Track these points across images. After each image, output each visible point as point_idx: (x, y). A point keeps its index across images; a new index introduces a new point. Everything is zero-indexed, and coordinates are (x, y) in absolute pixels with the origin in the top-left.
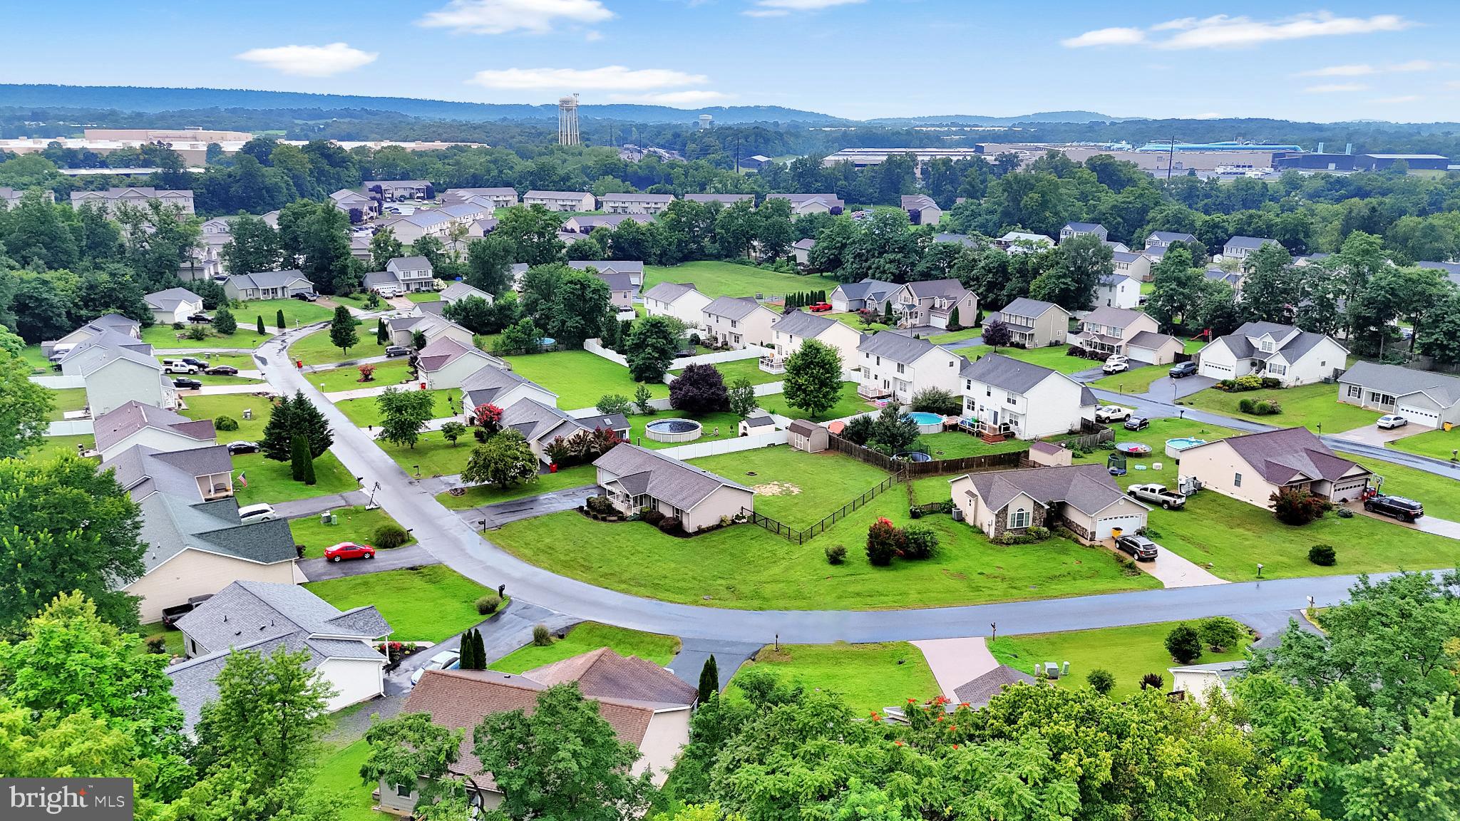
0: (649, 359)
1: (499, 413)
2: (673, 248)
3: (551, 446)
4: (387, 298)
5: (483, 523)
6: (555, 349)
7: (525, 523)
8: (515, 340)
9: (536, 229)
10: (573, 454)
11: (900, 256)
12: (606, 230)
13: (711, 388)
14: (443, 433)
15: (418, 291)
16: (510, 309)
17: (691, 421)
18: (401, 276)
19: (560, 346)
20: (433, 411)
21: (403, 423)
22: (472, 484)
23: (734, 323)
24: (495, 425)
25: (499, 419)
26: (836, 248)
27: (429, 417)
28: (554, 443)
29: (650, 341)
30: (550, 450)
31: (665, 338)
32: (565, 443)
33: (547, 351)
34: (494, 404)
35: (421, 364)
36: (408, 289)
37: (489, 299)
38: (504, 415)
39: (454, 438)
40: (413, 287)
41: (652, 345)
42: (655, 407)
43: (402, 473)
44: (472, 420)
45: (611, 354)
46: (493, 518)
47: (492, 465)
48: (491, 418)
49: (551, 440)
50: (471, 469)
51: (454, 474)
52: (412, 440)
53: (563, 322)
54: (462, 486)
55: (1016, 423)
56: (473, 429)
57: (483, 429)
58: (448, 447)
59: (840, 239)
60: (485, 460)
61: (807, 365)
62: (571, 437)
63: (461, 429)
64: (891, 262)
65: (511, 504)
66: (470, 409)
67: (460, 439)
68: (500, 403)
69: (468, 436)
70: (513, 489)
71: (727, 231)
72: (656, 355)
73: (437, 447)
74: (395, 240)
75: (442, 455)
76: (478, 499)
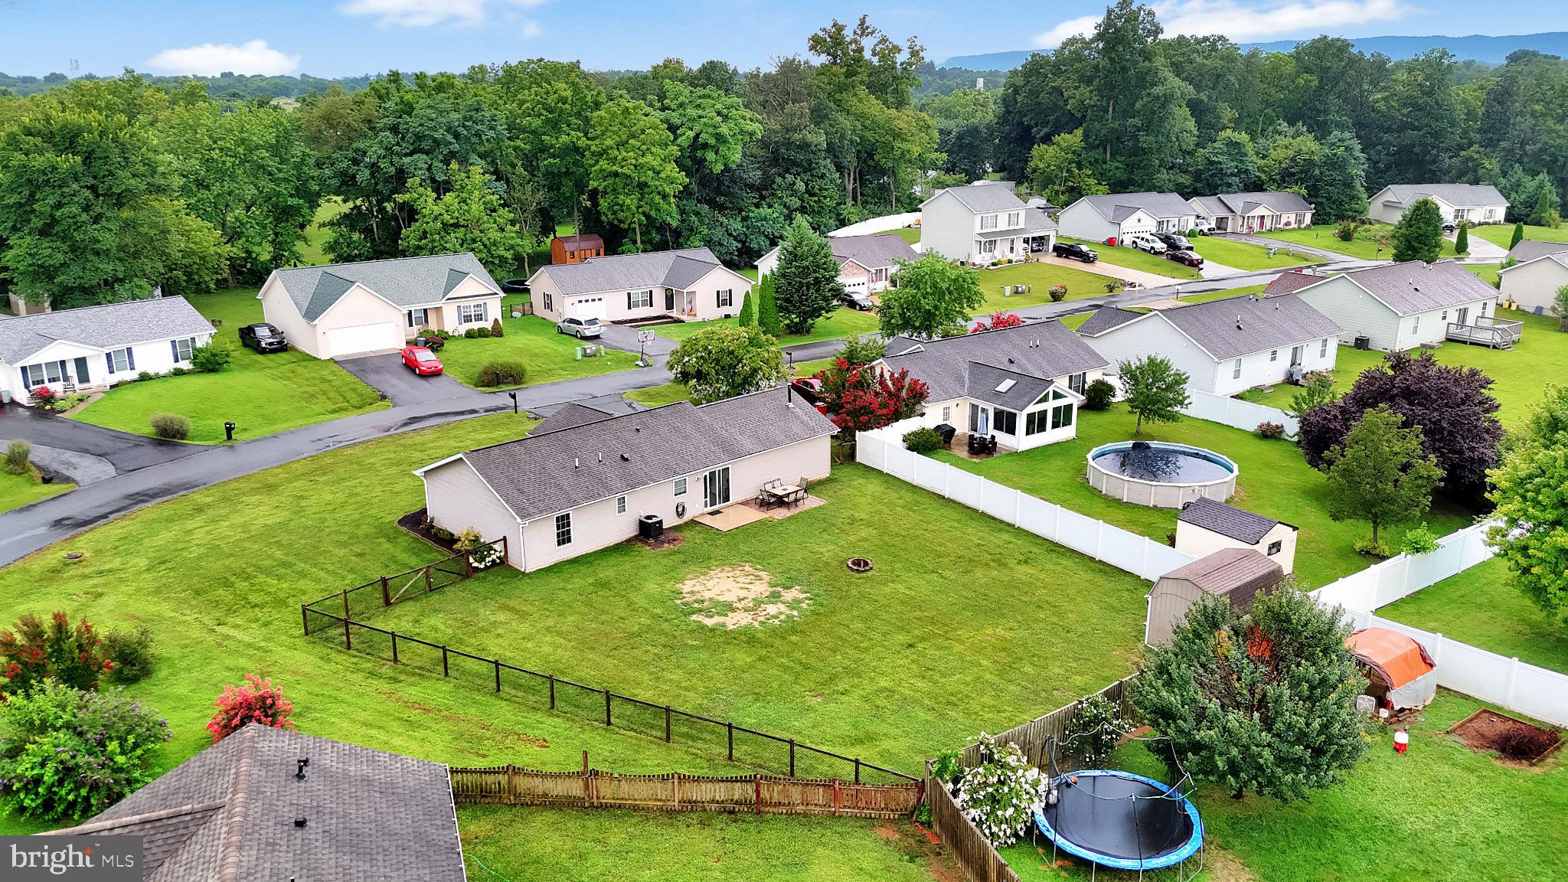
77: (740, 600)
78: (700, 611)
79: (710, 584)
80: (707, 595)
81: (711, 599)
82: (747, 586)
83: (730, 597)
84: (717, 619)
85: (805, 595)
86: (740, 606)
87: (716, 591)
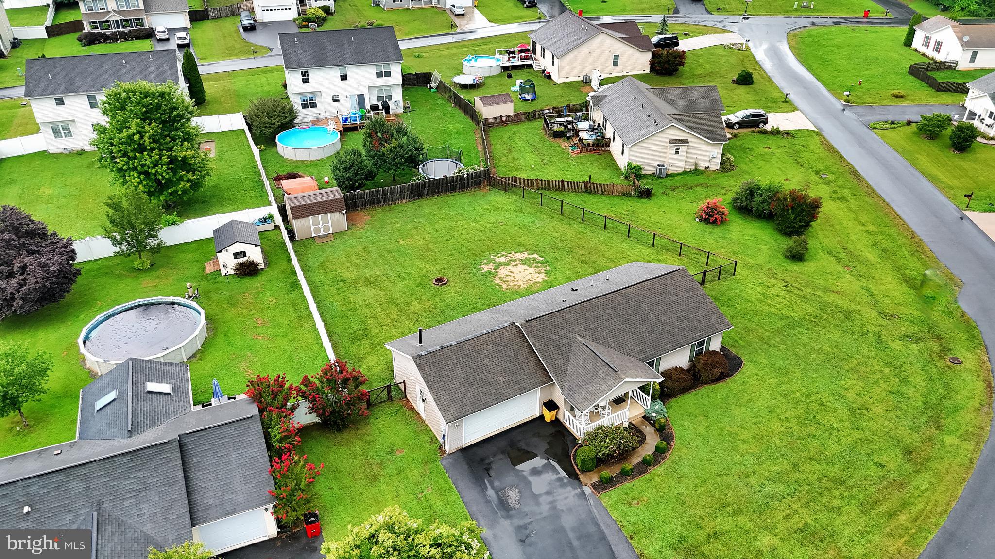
55: (390, 98)
77: (516, 265)
78: (539, 262)
79: (529, 278)
80: (532, 270)
81: (531, 267)
82: (510, 274)
83: (521, 267)
84: (531, 257)
85: (482, 267)
86: (518, 262)
87: (527, 272)
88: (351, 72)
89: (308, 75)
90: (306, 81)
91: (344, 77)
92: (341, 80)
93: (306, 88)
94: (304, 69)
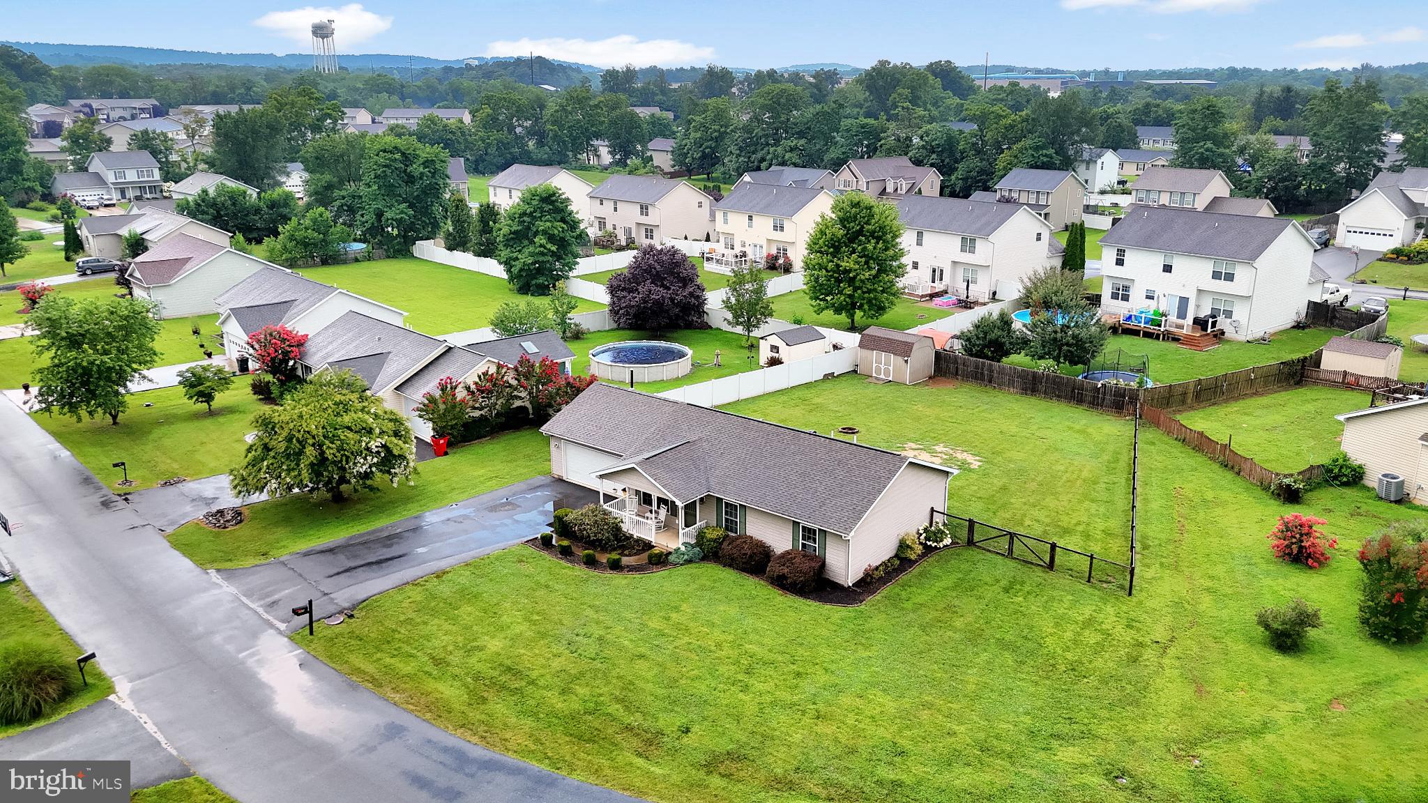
0: (542, 254)
1: (301, 342)
2: (492, 150)
3: (432, 400)
4: (89, 208)
5: (308, 609)
6: (369, 258)
7: (416, 594)
8: (305, 244)
9: (308, 121)
10: (477, 414)
11: (803, 142)
12: (403, 127)
13: (685, 286)
14: (181, 390)
15: (138, 198)
16: (286, 205)
17: (663, 344)
18: (110, 177)
19: (377, 252)
20: (158, 344)
21: (87, 372)
22: (257, 497)
23: (644, 209)
24: (294, 368)
25: (302, 356)
26: (712, 139)
27: (149, 358)
28: (438, 393)
29: (542, 225)
30: (428, 409)
31: (563, 220)
32: (461, 394)
33: (357, 260)
34: (289, 327)
35: (137, 274)
36: (124, 197)
37: (252, 193)
38: (310, 347)
39: (207, 397)
40: (131, 194)
41: (545, 232)
42: (584, 327)
43: (87, 481)
44: (243, 364)
45: (465, 260)
46: (326, 585)
47: (310, 451)
48: (286, 353)
49: (430, 386)
50: (254, 463)
51: (214, 473)
52: (114, 407)
53: (379, 215)
54: (237, 502)
55: (1229, 314)
56: (248, 380)
57: (269, 377)
58: (197, 416)
59: (717, 127)
60: (289, 439)
61: (853, 238)
62: (471, 378)
63: (224, 380)
64: (792, 150)
65: (366, 543)
66: (236, 341)
67: (220, 399)
68: (301, 324)
69: (239, 392)
70: (359, 501)
71: (561, 127)
72: (554, 248)
73: (169, 419)
74: (100, 133)
75: (184, 436)
76: (280, 532)
88: (1178, 263)
89: (1124, 256)
90: (1120, 262)
91: (1168, 269)
92: (1164, 271)
93: (1119, 272)
94: (1121, 247)
